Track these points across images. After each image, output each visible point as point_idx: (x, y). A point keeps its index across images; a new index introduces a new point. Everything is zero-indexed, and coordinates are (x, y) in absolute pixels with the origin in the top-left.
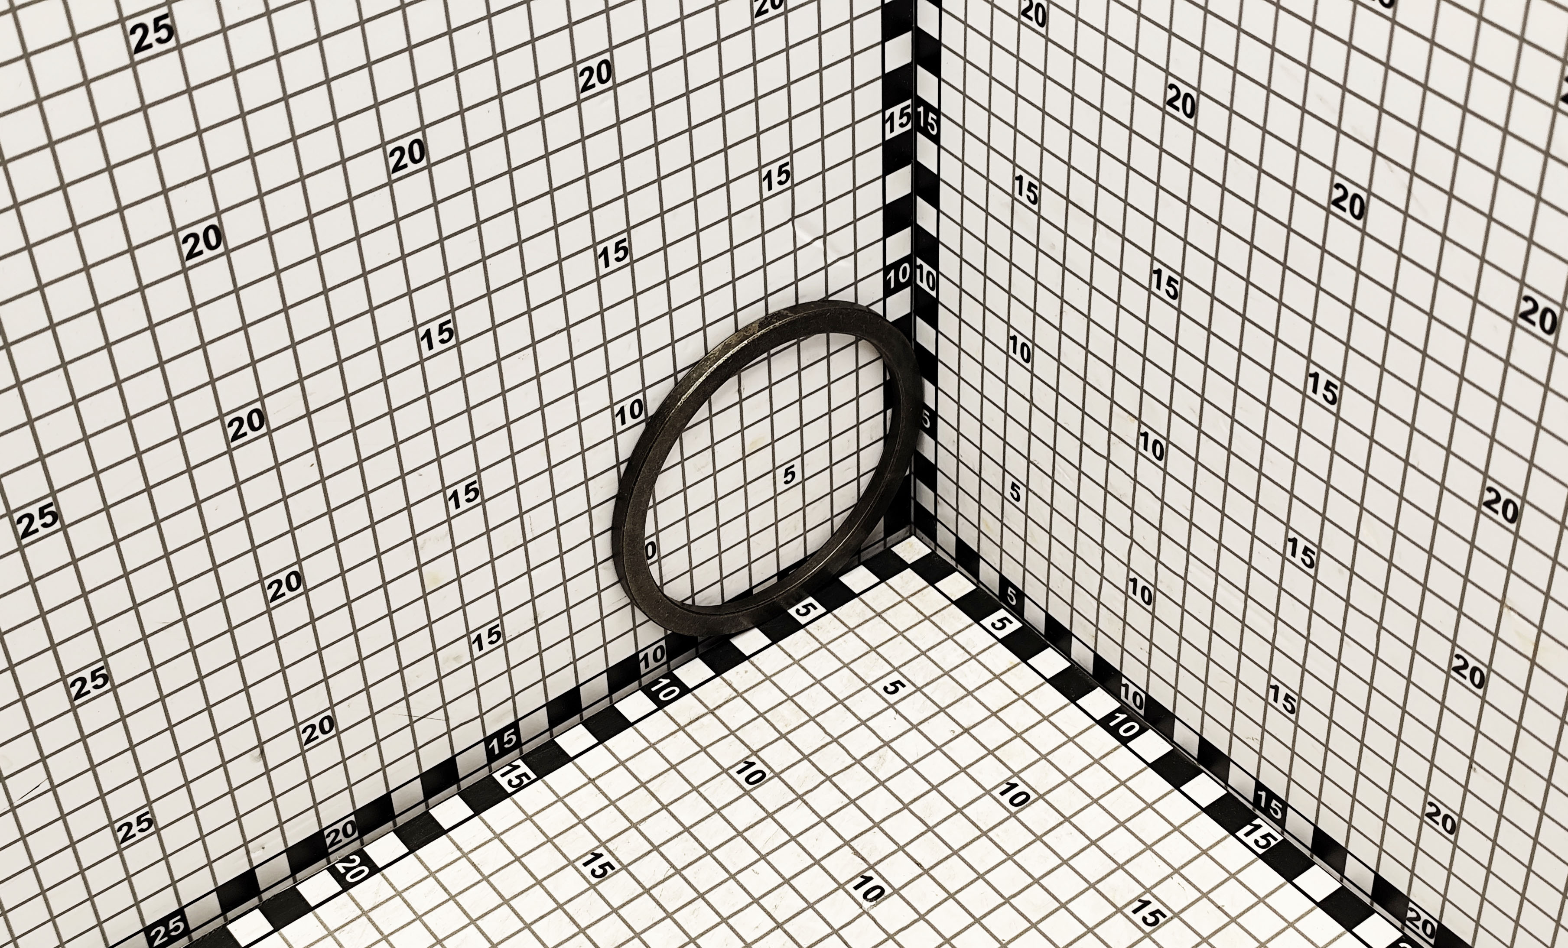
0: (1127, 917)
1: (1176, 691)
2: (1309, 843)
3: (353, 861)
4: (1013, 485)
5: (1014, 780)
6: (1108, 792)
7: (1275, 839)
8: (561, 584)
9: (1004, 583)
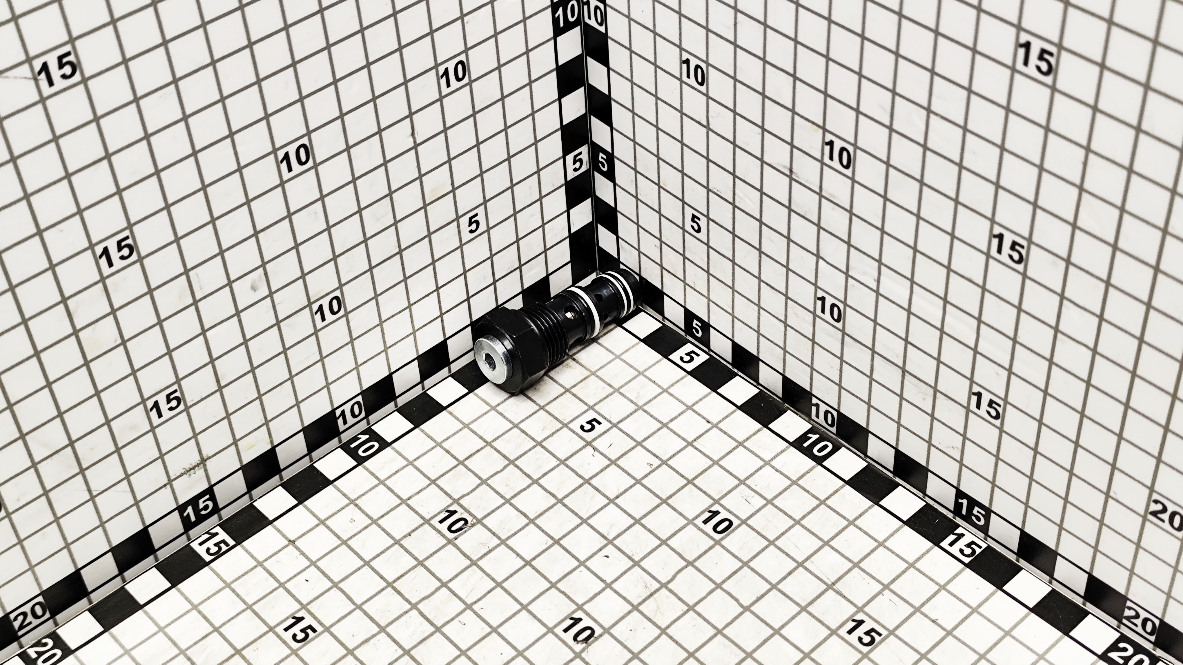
0: (842, 638)
1: (869, 405)
2: (1015, 548)
3: (46, 644)
4: (694, 216)
5: (715, 508)
6: (809, 513)
7: (980, 547)
8: (241, 344)
9: (689, 316)
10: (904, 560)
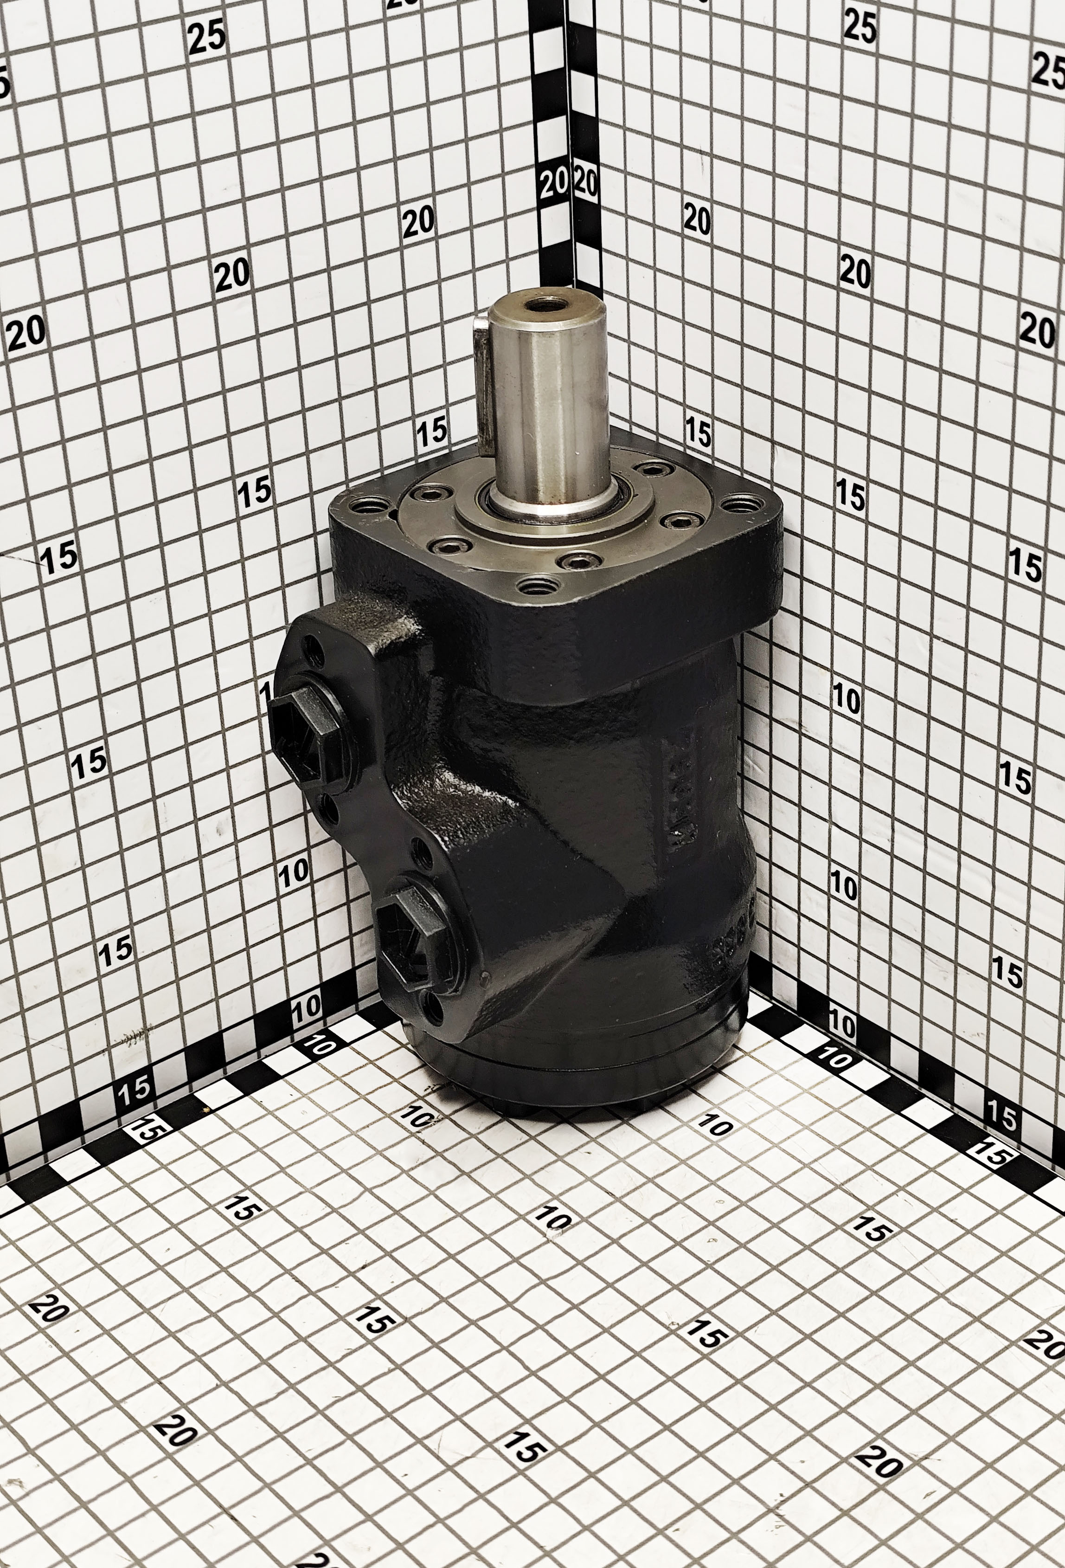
10: (924, 1165)
